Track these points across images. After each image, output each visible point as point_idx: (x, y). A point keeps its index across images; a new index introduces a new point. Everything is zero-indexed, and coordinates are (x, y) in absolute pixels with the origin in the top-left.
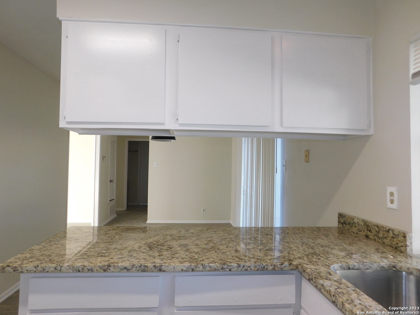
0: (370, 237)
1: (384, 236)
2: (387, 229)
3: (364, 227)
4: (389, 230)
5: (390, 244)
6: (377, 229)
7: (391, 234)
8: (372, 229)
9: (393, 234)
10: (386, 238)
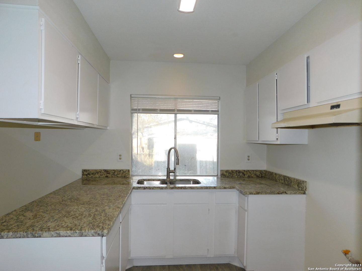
0: (108, 176)
1: (118, 173)
2: (120, 170)
3: (104, 173)
4: (121, 170)
5: (121, 176)
6: (113, 172)
7: (122, 171)
8: (110, 173)
9: (123, 171)
10: (119, 174)
